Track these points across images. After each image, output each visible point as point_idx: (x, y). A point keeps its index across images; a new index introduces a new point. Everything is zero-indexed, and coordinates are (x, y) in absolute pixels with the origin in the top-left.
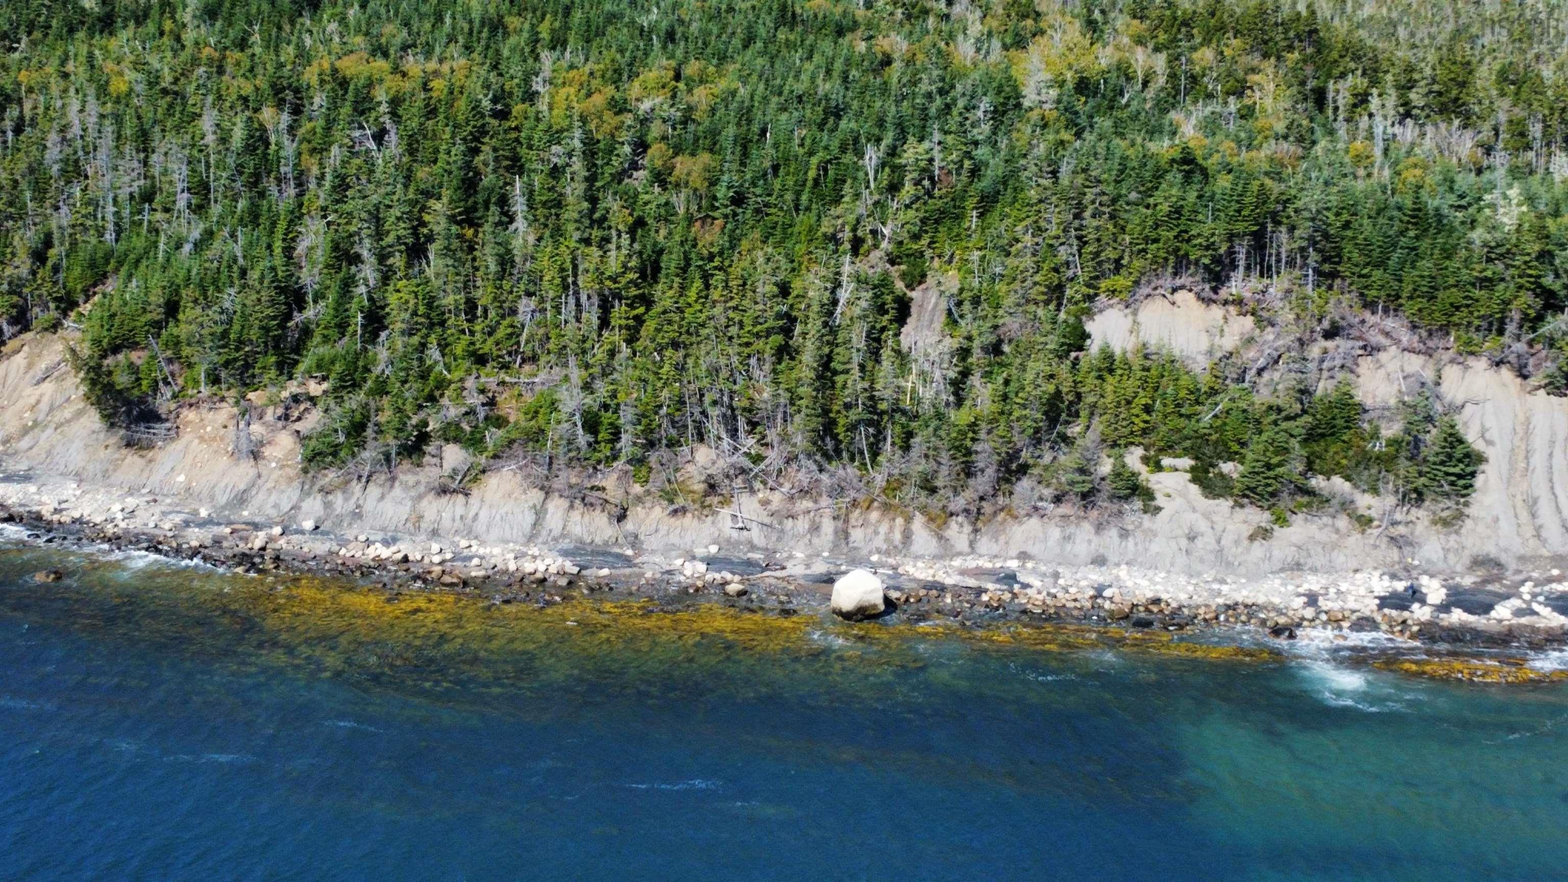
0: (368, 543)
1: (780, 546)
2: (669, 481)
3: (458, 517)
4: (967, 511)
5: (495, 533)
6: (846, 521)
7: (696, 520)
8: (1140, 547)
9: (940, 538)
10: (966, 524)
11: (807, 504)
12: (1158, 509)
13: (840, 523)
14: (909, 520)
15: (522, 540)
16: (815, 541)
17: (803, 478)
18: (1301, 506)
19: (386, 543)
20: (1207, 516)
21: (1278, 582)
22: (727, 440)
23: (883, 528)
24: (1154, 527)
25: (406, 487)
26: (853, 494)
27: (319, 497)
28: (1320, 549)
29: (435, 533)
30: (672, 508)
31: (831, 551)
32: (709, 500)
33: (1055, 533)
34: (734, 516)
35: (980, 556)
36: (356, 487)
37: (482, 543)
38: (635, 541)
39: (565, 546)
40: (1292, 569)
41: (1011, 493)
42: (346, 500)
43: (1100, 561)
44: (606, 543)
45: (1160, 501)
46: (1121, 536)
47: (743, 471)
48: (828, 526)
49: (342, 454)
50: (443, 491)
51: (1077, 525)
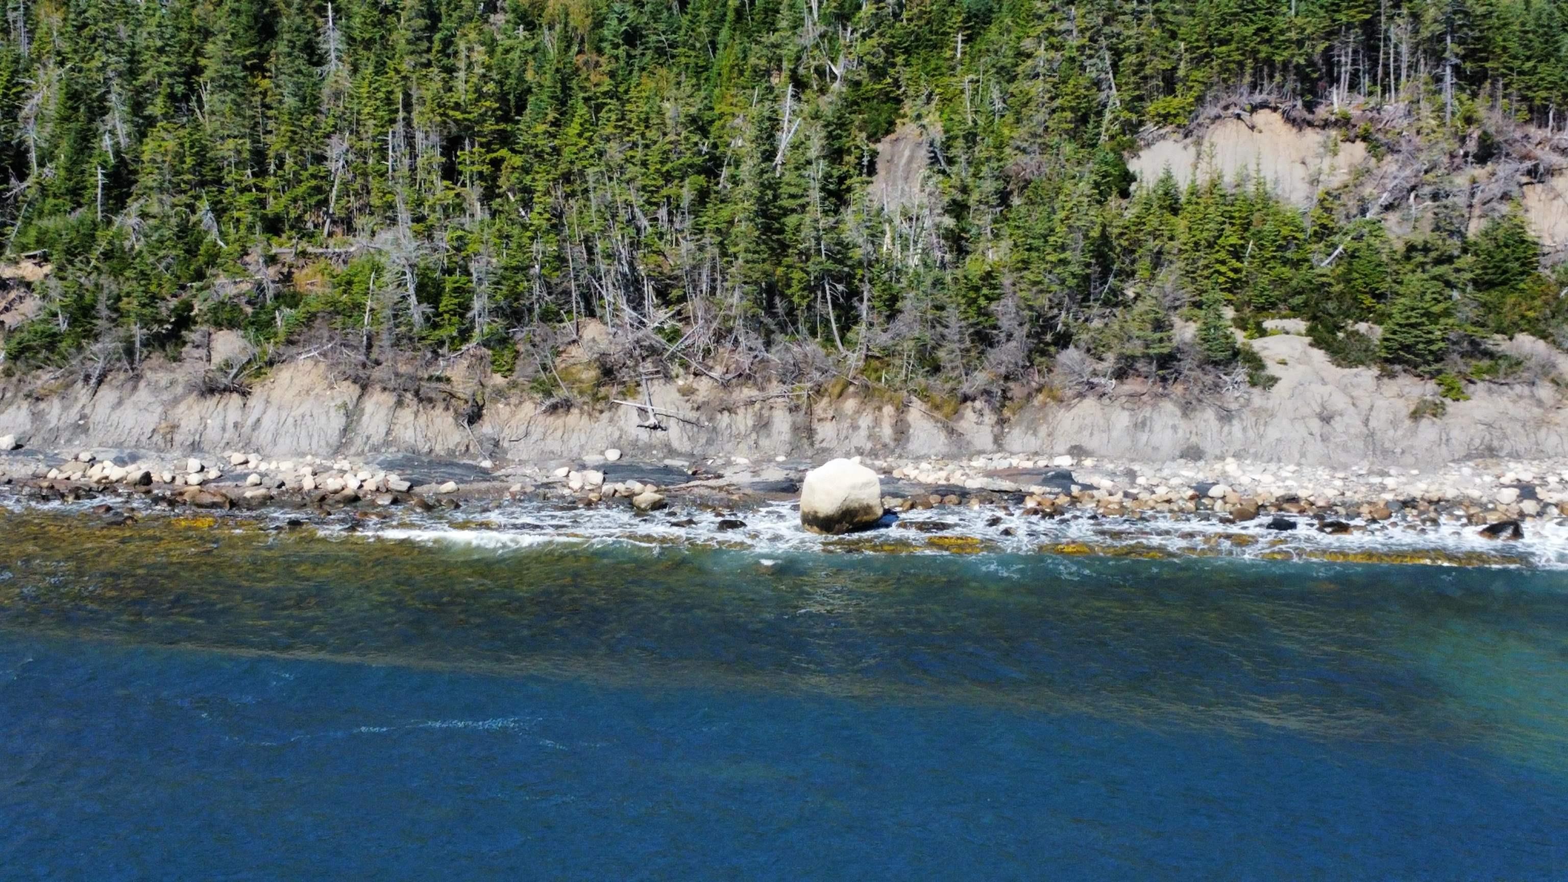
0: (92, 461)
1: (711, 451)
2: (545, 368)
3: (230, 425)
4: (987, 393)
5: (285, 443)
6: (810, 412)
7: (585, 417)
8: (1251, 433)
9: (951, 432)
10: (987, 411)
11: (748, 392)
12: (1273, 380)
13: (800, 417)
14: (902, 408)
15: (324, 451)
16: (764, 442)
17: (744, 360)
18: (1480, 371)
19: (120, 462)
20: (1344, 389)
21: (1466, 471)
22: (628, 313)
23: (865, 421)
24: (1270, 404)
25: (155, 389)
26: (817, 375)
27: (25, 405)
28: (1518, 427)
29: (195, 448)
30: (548, 403)
31: (788, 455)
32: (603, 391)
33: (1122, 419)
34: (642, 411)
35: (1012, 454)
36: (82, 392)
37: (265, 458)
38: (495, 448)
39: (390, 457)
40: (1482, 456)
41: (1050, 371)
42: (65, 408)
43: (1193, 454)
44: (451, 453)
45: (1273, 369)
46: (1221, 419)
47: (653, 351)
48: (782, 422)
49: (63, 346)
50: (210, 389)
51: (1154, 406)
